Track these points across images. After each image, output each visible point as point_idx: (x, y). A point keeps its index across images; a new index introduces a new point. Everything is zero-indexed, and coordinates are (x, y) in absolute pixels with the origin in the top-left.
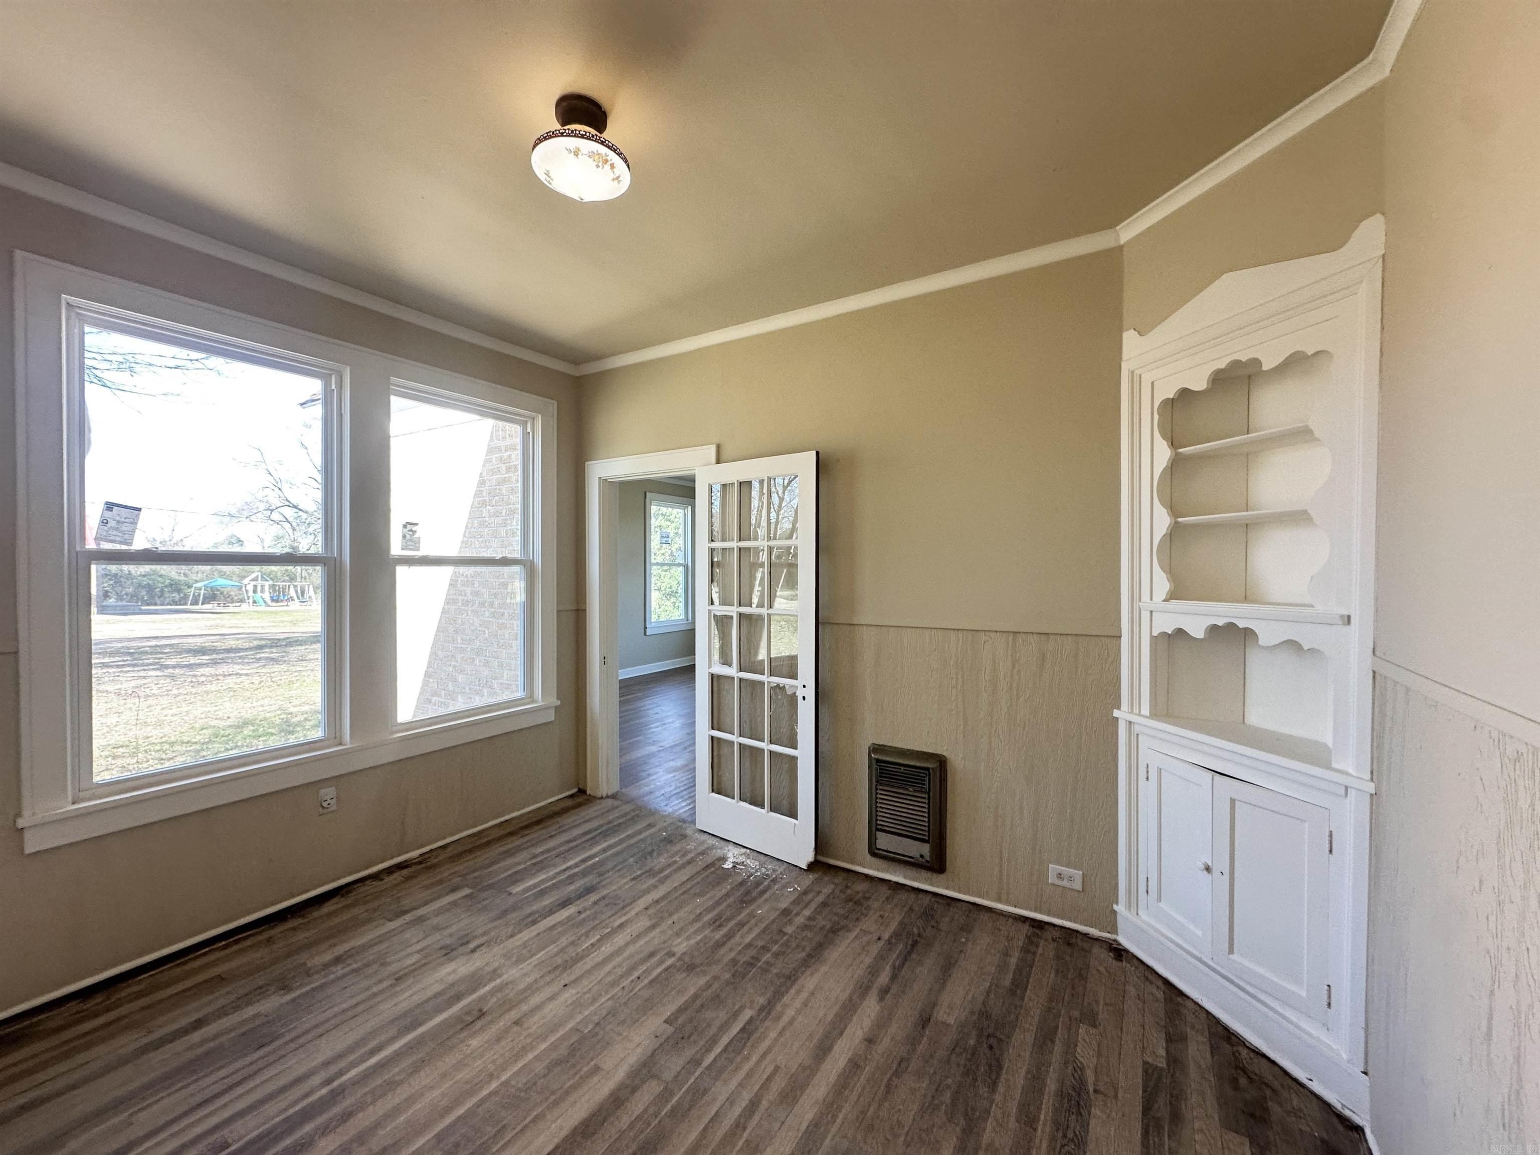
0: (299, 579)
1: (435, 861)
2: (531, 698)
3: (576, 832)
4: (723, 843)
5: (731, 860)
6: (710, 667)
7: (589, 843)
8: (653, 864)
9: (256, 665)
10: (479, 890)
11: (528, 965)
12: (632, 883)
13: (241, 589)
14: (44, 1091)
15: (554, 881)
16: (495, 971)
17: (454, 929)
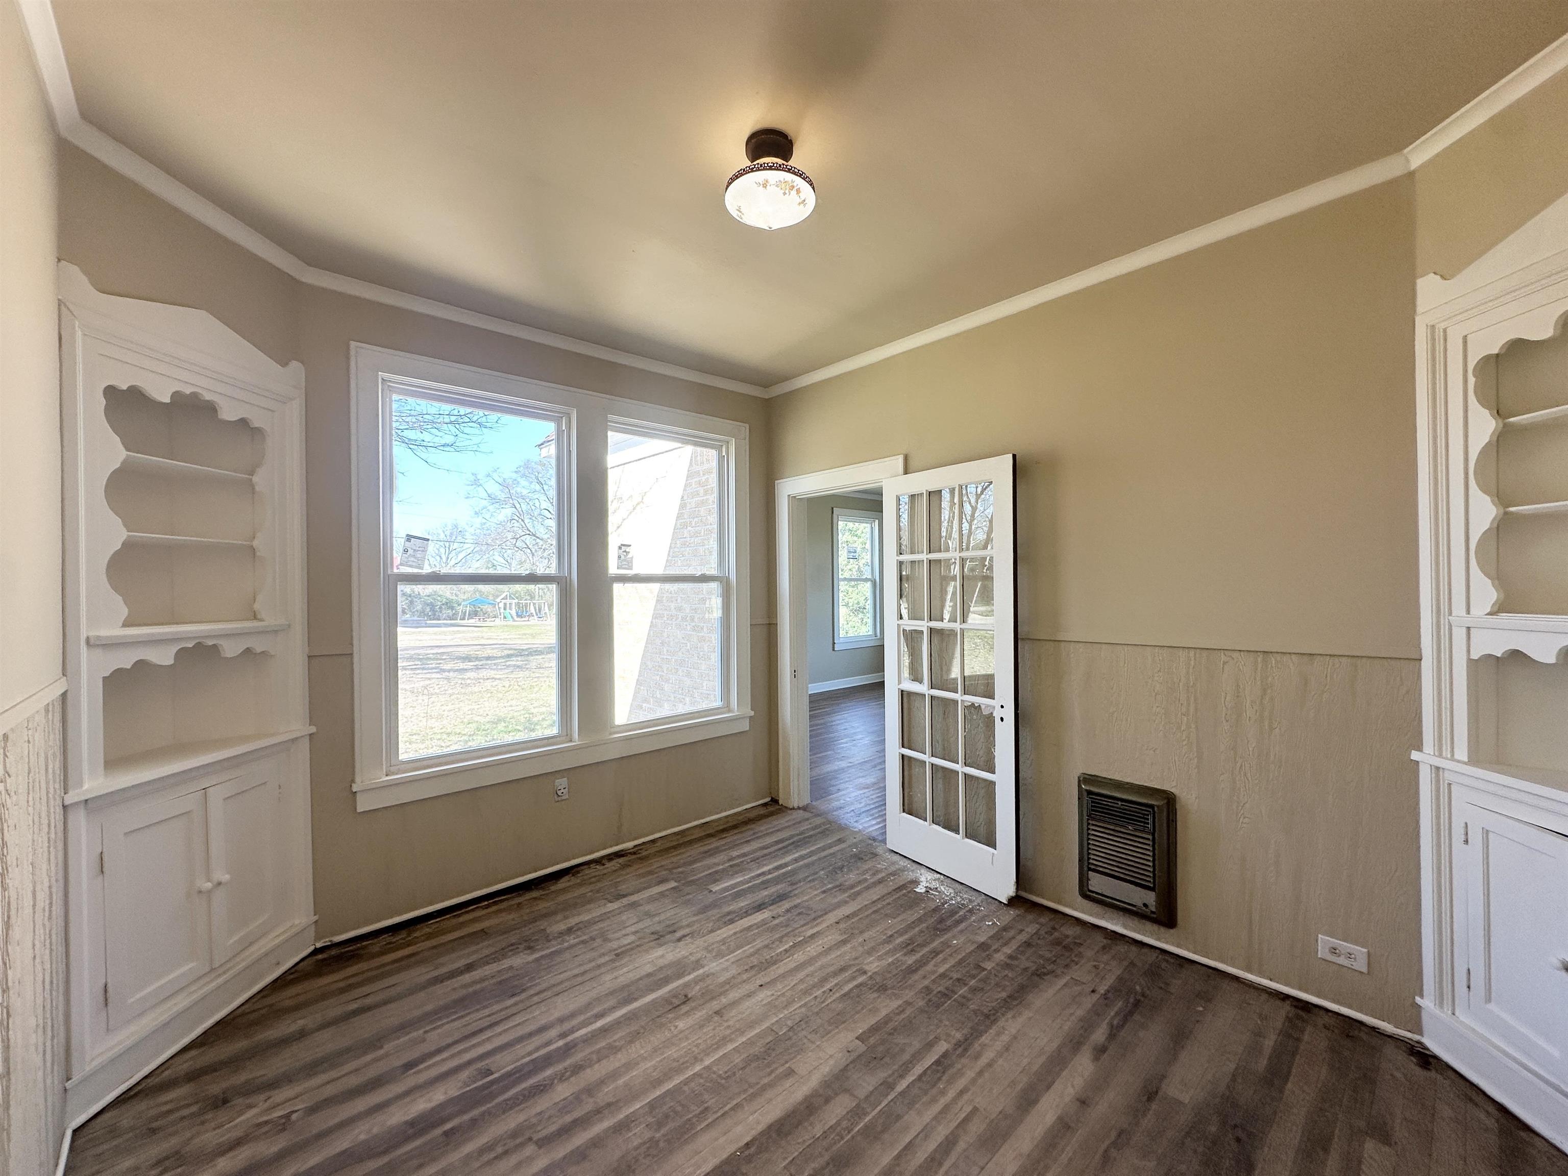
0: (537, 597)
1: (645, 853)
2: (727, 707)
3: (769, 840)
4: (915, 866)
5: (924, 884)
6: (900, 683)
7: (781, 852)
8: (843, 879)
9: (507, 671)
10: (684, 885)
11: (727, 960)
12: (823, 896)
13: (495, 607)
14: (368, 1001)
15: (750, 884)
16: (698, 961)
17: (663, 917)
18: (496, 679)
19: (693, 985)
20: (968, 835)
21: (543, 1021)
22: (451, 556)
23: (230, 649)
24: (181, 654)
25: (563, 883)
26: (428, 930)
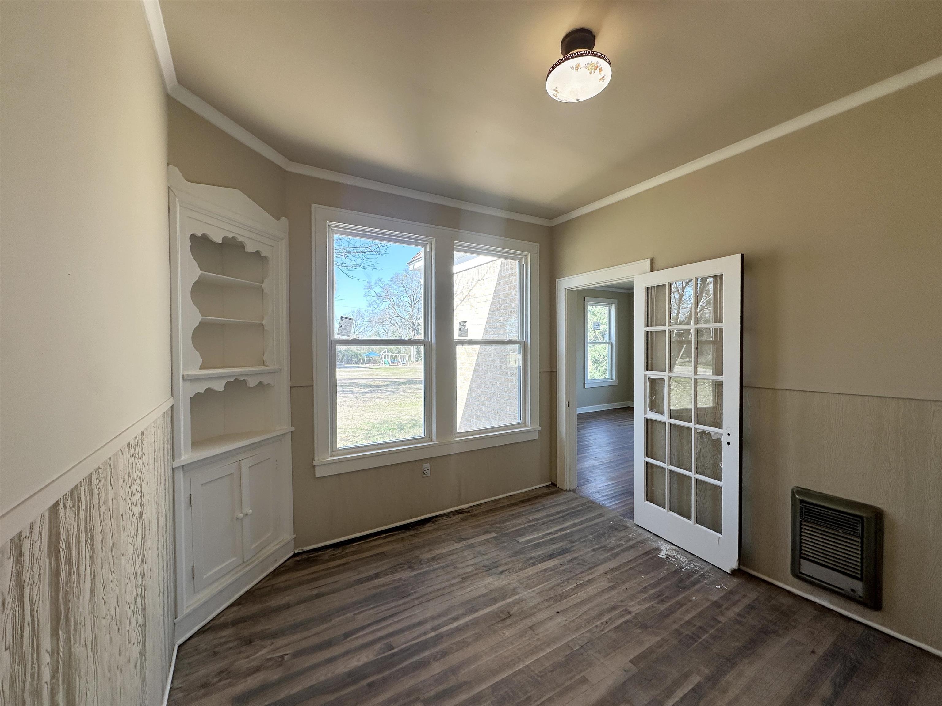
0: (402, 352)
1: (475, 512)
2: (524, 424)
3: (553, 511)
4: (656, 538)
5: (664, 552)
6: (645, 413)
7: (562, 519)
8: (606, 543)
9: (387, 394)
10: (500, 536)
11: (533, 591)
12: (594, 553)
13: (380, 357)
14: (323, 590)
15: (543, 540)
16: (514, 589)
17: (489, 556)
18: (381, 398)
19: (513, 606)
20: (698, 522)
21: (421, 618)
22: (356, 329)
23: (252, 383)
24: (228, 384)
25: (427, 528)
26: (352, 549)
